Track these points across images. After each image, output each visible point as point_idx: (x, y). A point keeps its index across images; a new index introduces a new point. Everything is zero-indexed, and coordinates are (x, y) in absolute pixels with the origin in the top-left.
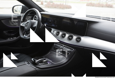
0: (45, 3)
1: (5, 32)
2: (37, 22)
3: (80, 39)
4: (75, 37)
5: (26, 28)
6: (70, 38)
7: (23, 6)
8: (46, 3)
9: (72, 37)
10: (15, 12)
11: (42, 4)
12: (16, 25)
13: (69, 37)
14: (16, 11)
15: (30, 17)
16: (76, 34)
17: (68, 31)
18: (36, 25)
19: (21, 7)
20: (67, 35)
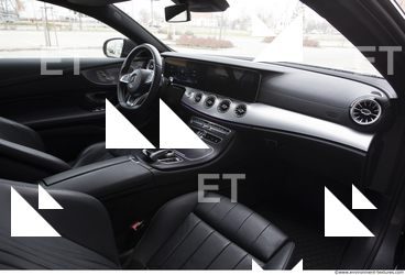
0: (175, 37)
1: (88, 96)
2: (153, 73)
3: (245, 109)
4: (233, 106)
5: (131, 86)
6: (224, 108)
7: (125, 40)
8: (178, 37)
9: (228, 105)
10: (109, 54)
11: (170, 38)
12: (111, 81)
13: (221, 104)
14: (112, 52)
15: (140, 64)
16: (235, 98)
17: (220, 93)
18: (150, 80)
19: (122, 42)
20: (218, 102)
